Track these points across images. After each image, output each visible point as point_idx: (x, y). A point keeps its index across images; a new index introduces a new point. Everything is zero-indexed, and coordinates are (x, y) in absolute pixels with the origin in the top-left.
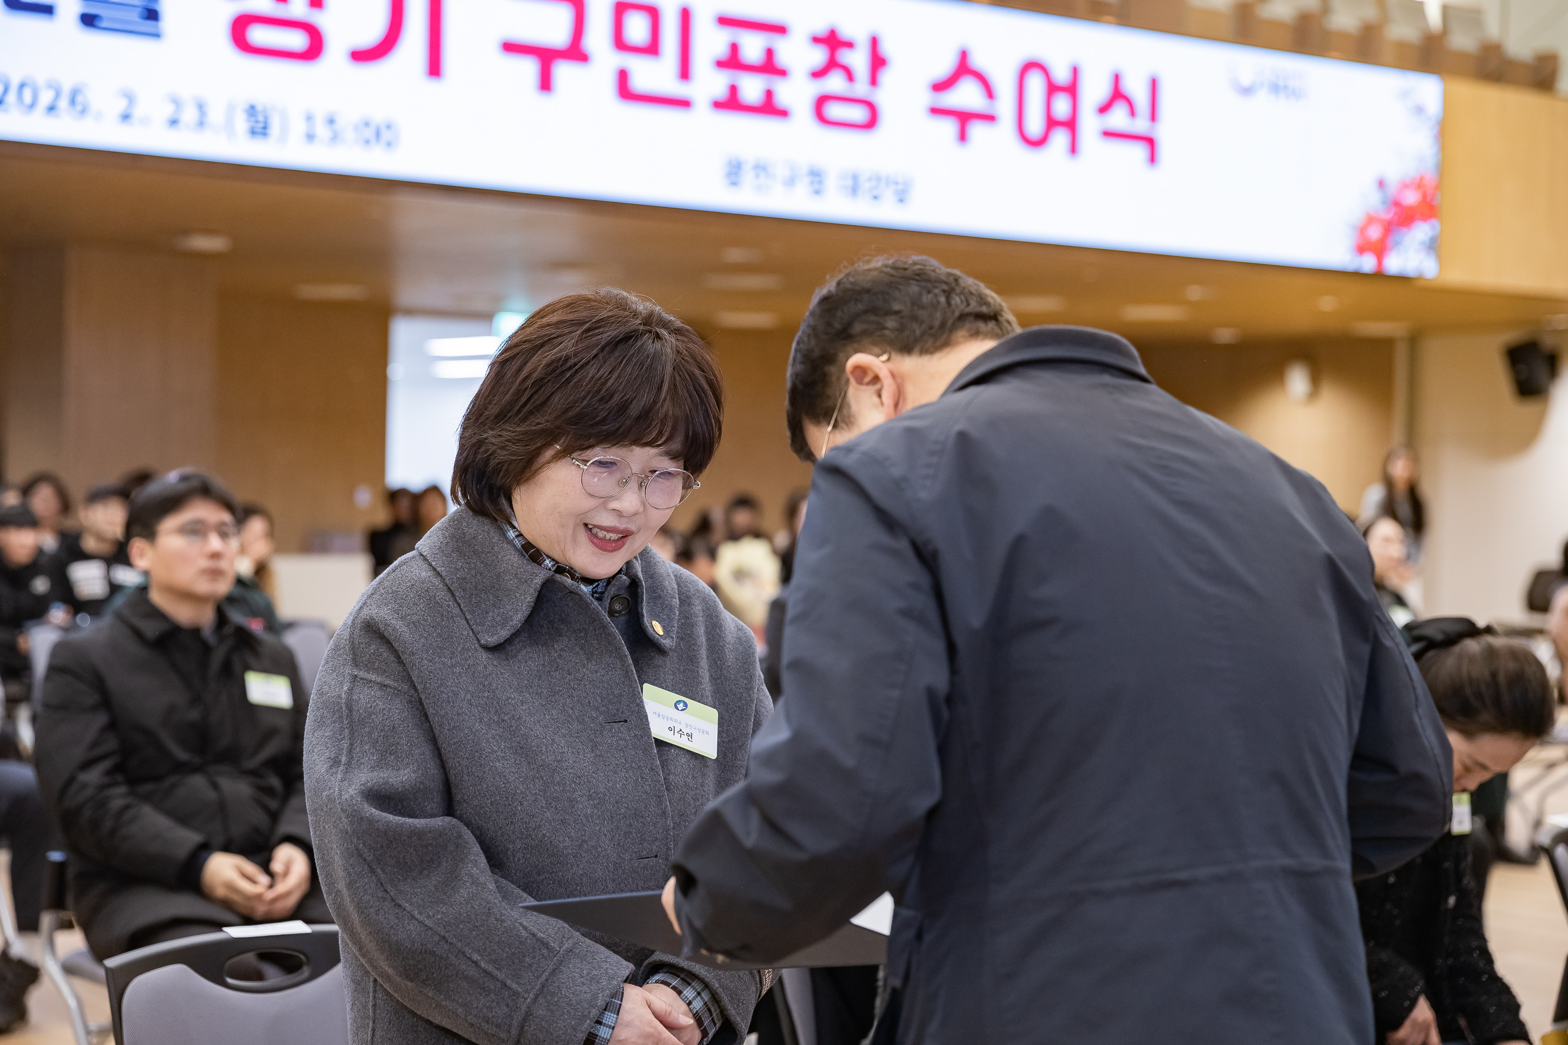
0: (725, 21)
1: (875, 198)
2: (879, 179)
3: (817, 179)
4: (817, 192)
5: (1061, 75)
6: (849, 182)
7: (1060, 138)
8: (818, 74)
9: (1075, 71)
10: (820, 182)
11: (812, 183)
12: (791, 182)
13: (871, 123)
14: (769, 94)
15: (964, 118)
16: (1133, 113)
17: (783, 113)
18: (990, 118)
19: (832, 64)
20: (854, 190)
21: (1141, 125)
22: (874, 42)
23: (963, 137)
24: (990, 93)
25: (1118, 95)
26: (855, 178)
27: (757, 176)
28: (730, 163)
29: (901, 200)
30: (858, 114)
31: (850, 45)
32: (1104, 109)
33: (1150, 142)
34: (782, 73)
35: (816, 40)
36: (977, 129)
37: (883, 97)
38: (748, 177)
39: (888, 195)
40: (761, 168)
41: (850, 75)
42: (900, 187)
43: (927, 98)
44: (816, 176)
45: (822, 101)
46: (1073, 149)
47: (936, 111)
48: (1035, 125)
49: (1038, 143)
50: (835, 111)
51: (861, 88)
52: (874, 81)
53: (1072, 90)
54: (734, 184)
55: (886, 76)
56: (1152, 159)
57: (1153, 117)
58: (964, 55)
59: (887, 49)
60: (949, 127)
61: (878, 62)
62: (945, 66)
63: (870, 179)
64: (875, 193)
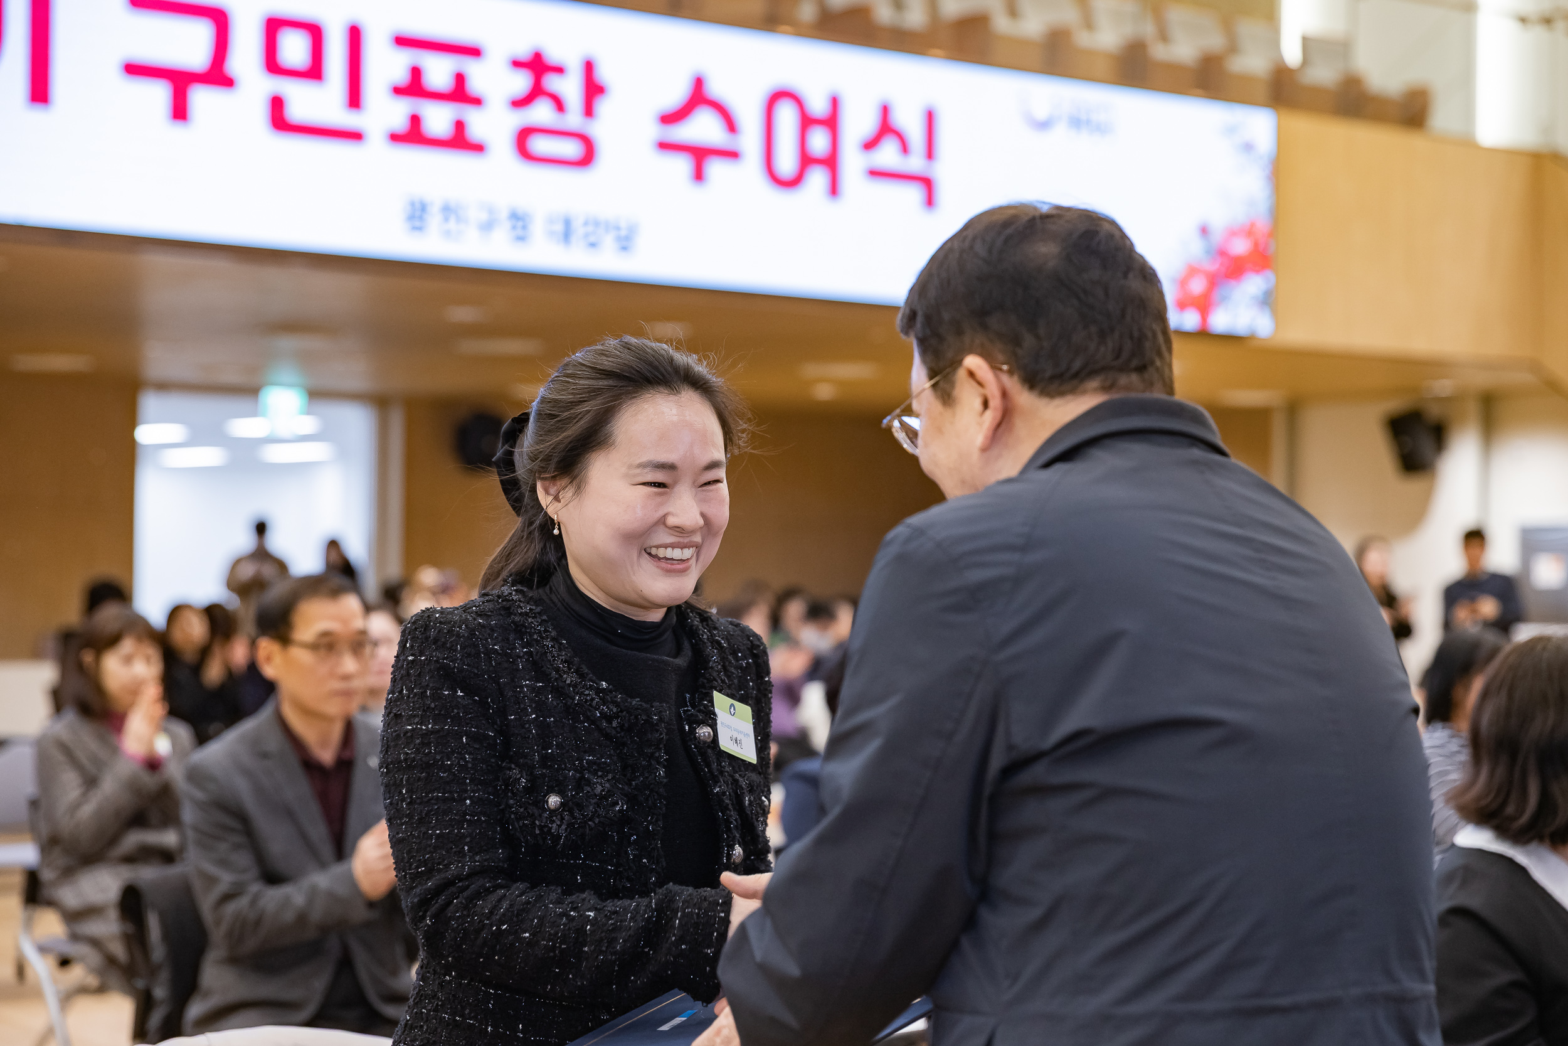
0: (402, 41)
1: (593, 245)
2: (597, 224)
3: (520, 224)
4: (521, 239)
5: (818, 106)
6: (559, 227)
7: (817, 178)
8: (520, 103)
9: (835, 102)
10: (524, 227)
11: (514, 228)
12: (487, 226)
13: (587, 158)
14: (460, 126)
15: (700, 155)
16: (905, 148)
17: (478, 148)
18: (732, 155)
19: (537, 92)
20: (567, 235)
21: (915, 163)
22: (589, 67)
23: (699, 175)
24: (731, 125)
25: (886, 129)
26: (567, 223)
27: (446, 219)
28: (412, 204)
29: (624, 248)
30: (571, 149)
31: (559, 70)
32: (870, 145)
33: (927, 183)
34: (477, 101)
35: (517, 64)
36: (716, 168)
37: (600, 129)
38: (434, 220)
39: (609, 242)
40: (448, 210)
41: (559, 105)
42: (623, 233)
43: (654, 131)
44: (519, 221)
45: (523, 136)
46: (834, 189)
47: (665, 146)
48: (787, 162)
49: (793, 183)
50: (540, 145)
51: (574, 118)
52: (589, 111)
53: (831, 122)
54: (419, 229)
55: (603, 106)
56: (930, 201)
57: (930, 154)
58: (699, 83)
59: (605, 74)
60: (682, 164)
61: (593, 89)
62: (676, 95)
63: (586, 224)
64: (592, 239)
